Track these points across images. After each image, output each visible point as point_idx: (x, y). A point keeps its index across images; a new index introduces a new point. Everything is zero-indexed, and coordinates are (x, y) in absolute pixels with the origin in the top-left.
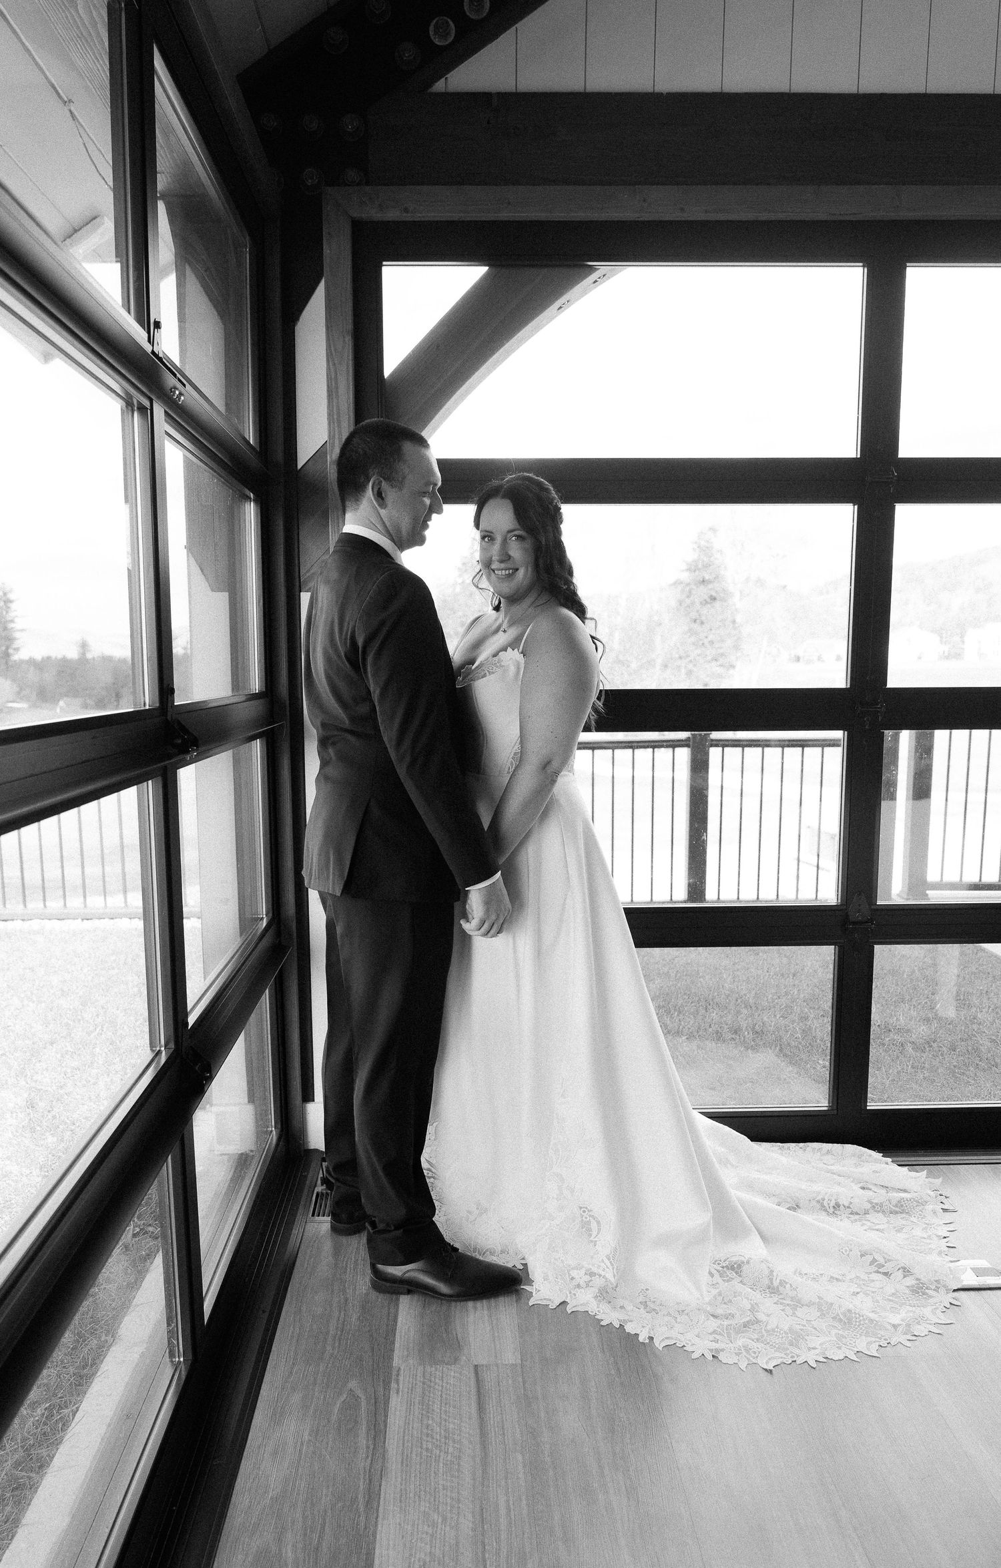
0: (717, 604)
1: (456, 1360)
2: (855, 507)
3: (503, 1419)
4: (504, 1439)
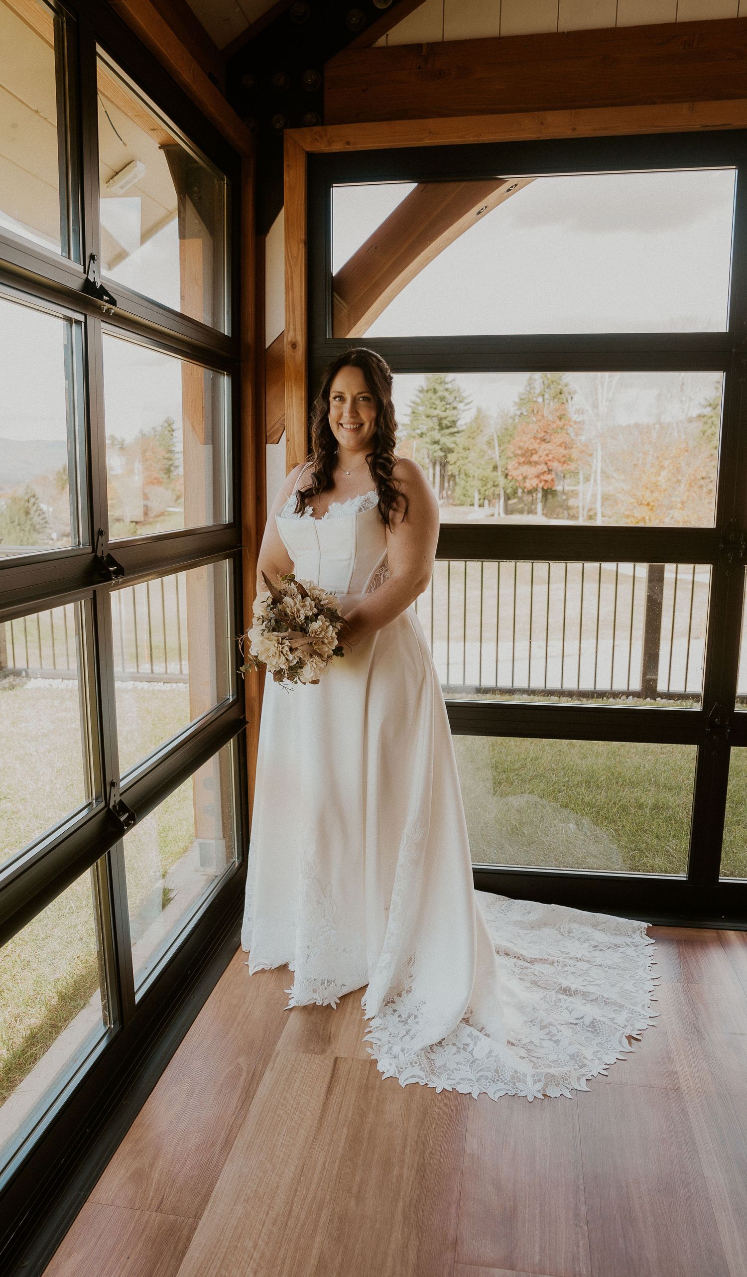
1: (323, 1051)
2: (725, 373)
3: (342, 1100)
4: (339, 1115)
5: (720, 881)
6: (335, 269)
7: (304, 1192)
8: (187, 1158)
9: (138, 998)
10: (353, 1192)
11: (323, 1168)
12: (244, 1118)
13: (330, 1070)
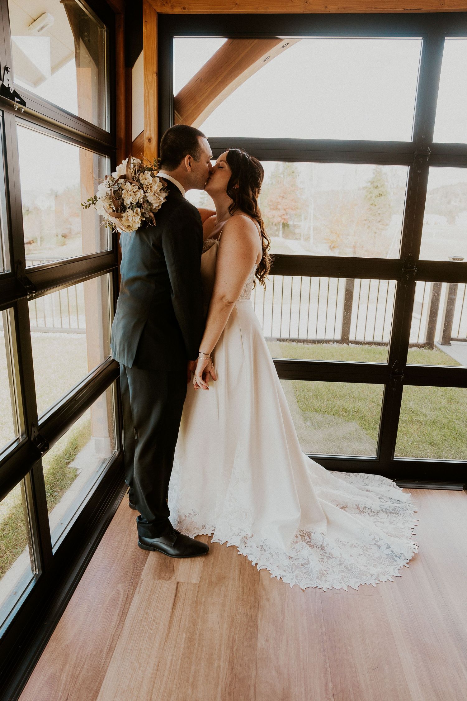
0: (382, 197)
1: (170, 578)
2: (409, 167)
3: (182, 613)
4: (180, 623)
5: (394, 459)
6: (176, 93)
7: (159, 684)
8: (85, 662)
9: (54, 551)
10: (190, 682)
11: (171, 664)
12: (122, 629)
13: (174, 591)
